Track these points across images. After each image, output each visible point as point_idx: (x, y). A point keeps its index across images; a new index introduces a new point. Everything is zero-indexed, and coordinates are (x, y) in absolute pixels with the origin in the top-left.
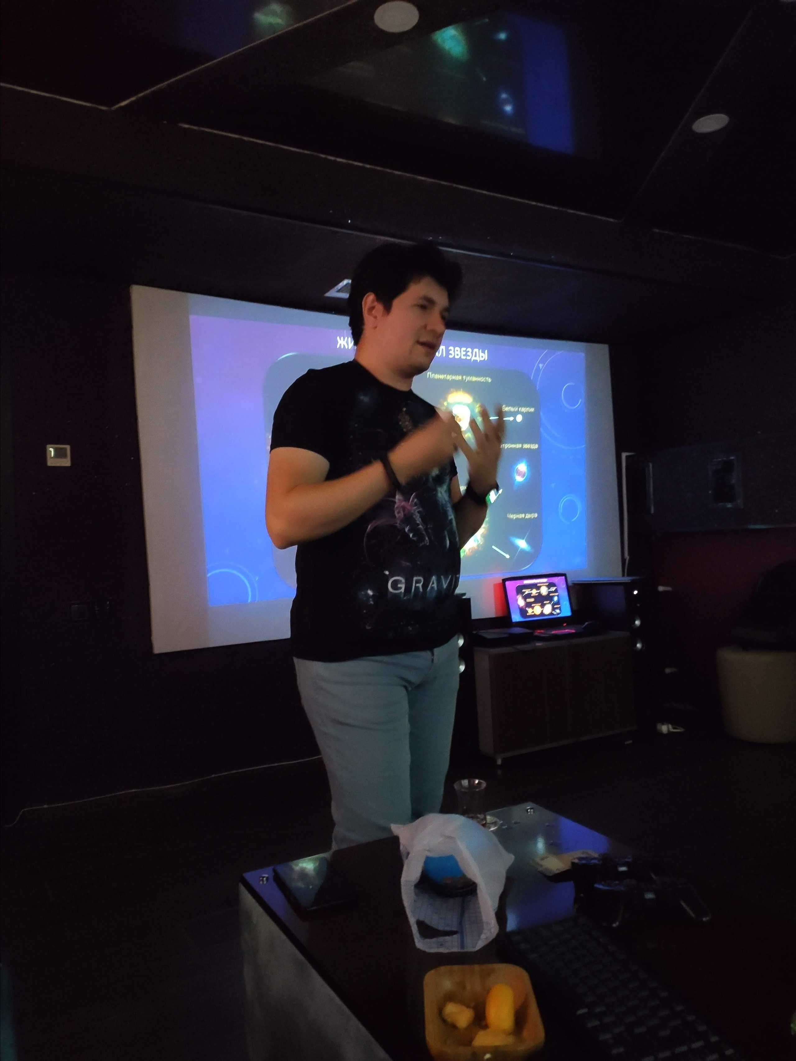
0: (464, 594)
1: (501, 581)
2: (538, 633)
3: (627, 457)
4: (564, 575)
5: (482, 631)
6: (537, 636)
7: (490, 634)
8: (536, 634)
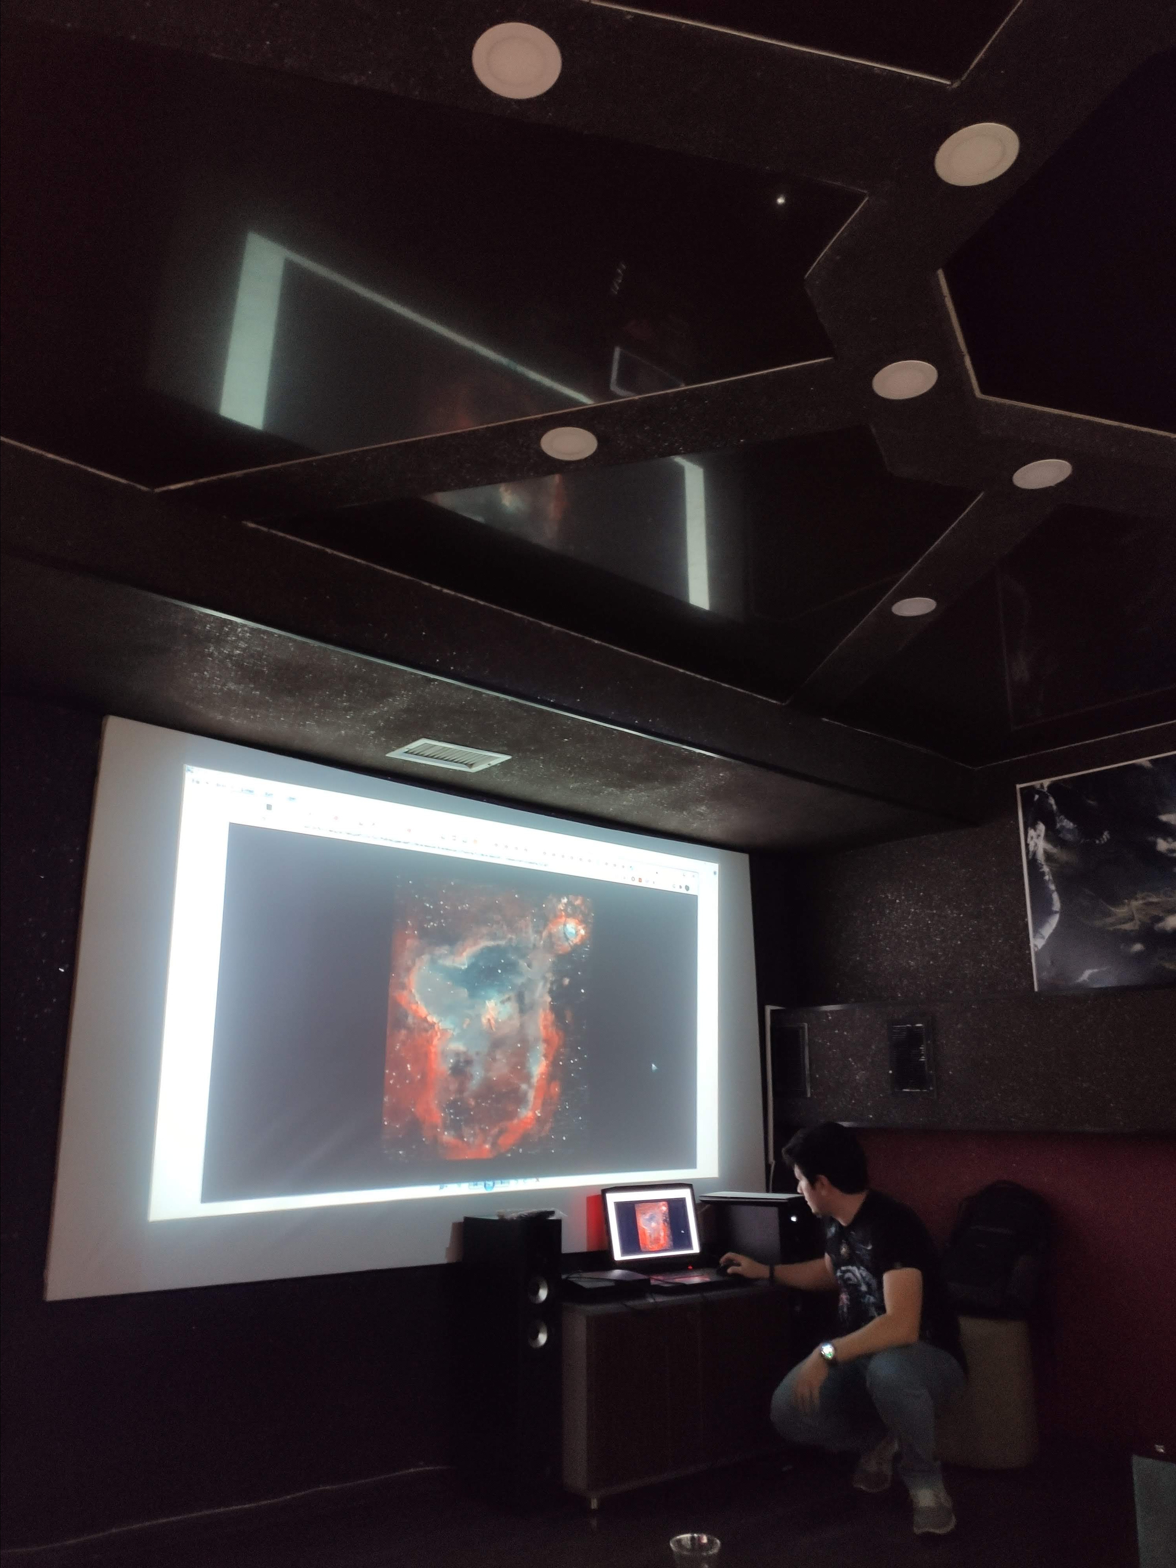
0: (552, 1213)
1: (600, 1193)
2: (656, 1280)
3: (772, 1012)
4: (690, 1186)
5: (574, 1275)
6: (655, 1286)
7: (586, 1280)
8: (653, 1282)
